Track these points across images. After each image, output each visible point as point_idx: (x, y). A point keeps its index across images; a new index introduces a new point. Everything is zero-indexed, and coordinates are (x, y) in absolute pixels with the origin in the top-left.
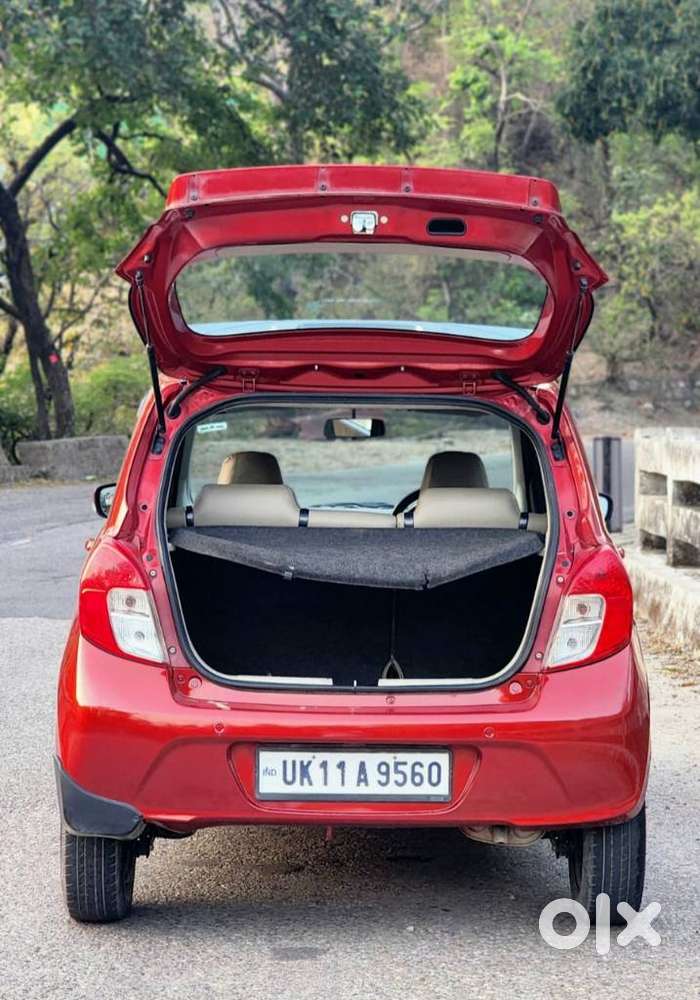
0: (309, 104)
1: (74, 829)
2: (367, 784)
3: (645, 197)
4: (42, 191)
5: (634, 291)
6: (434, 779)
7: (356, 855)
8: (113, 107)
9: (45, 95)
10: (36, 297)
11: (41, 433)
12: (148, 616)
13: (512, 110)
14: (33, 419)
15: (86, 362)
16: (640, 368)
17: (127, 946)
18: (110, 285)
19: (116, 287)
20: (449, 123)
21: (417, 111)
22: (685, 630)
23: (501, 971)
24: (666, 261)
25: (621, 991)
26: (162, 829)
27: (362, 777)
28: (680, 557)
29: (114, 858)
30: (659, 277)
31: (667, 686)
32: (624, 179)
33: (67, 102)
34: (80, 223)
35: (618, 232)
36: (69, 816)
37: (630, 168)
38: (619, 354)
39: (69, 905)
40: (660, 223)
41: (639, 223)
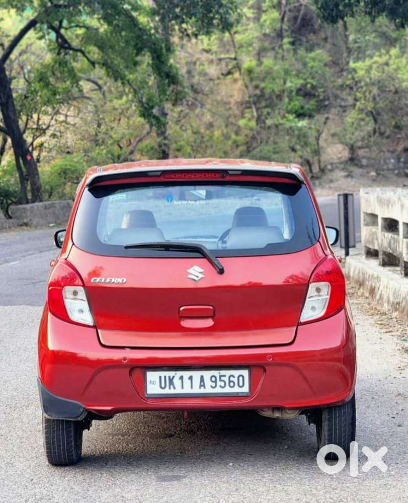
0: (171, 6)
1: (49, 416)
2: (205, 388)
3: (368, 53)
4: (19, 61)
5: (363, 108)
6: (241, 384)
7: (202, 428)
8: (59, 11)
9: (19, 5)
10: (18, 122)
11: (22, 200)
12: (85, 301)
13: (290, 4)
14: (19, 192)
15: (47, 158)
16: (368, 152)
17: (80, 477)
18: (60, 113)
19: (63, 114)
20: (253, 13)
21: (233, 7)
22: (389, 301)
23: (279, 484)
24: (382, 89)
25: (342, 492)
26: (96, 415)
27: (202, 384)
28: (387, 261)
29: (71, 430)
30: (378, 99)
31: (377, 333)
32: (356, 42)
33: (32, 9)
34: (42, 78)
35: (353, 73)
36: (46, 409)
37: (359, 36)
38: (355, 145)
39: (48, 456)
40: (378, 67)
41: (365, 68)
